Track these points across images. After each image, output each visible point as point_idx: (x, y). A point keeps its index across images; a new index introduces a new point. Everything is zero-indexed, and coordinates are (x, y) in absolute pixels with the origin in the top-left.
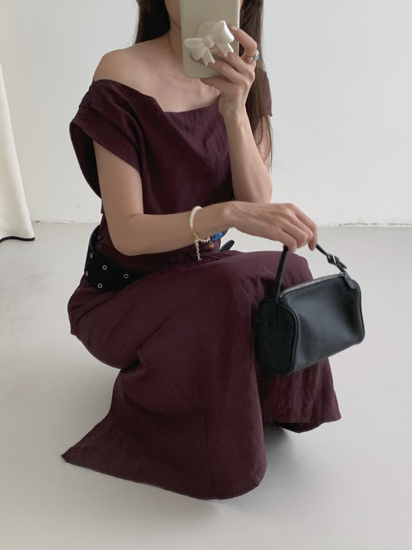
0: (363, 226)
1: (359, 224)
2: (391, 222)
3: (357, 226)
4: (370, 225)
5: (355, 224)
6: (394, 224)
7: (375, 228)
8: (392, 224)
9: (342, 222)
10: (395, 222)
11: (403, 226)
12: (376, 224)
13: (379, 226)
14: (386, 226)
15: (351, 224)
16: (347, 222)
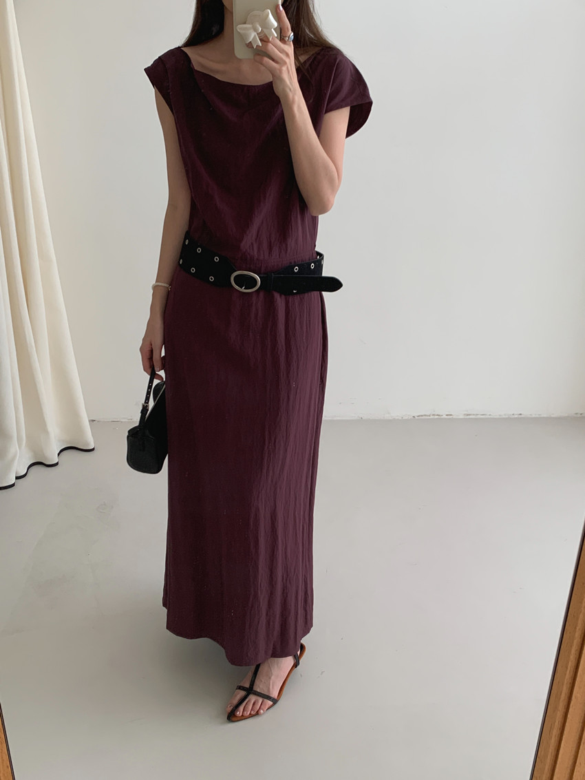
0: (437, 417)
1: (434, 415)
2: (466, 413)
3: (432, 417)
4: (445, 416)
5: (430, 416)
6: (469, 415)
7: (450, 420)
8: (468, 415)
9: (416, 415)
10: (470, 413)
11: (478, 416)
12: (451, 415)
13: (454, 417)
14: (462, 417)
15: (425, 415)
16: (420, 414)
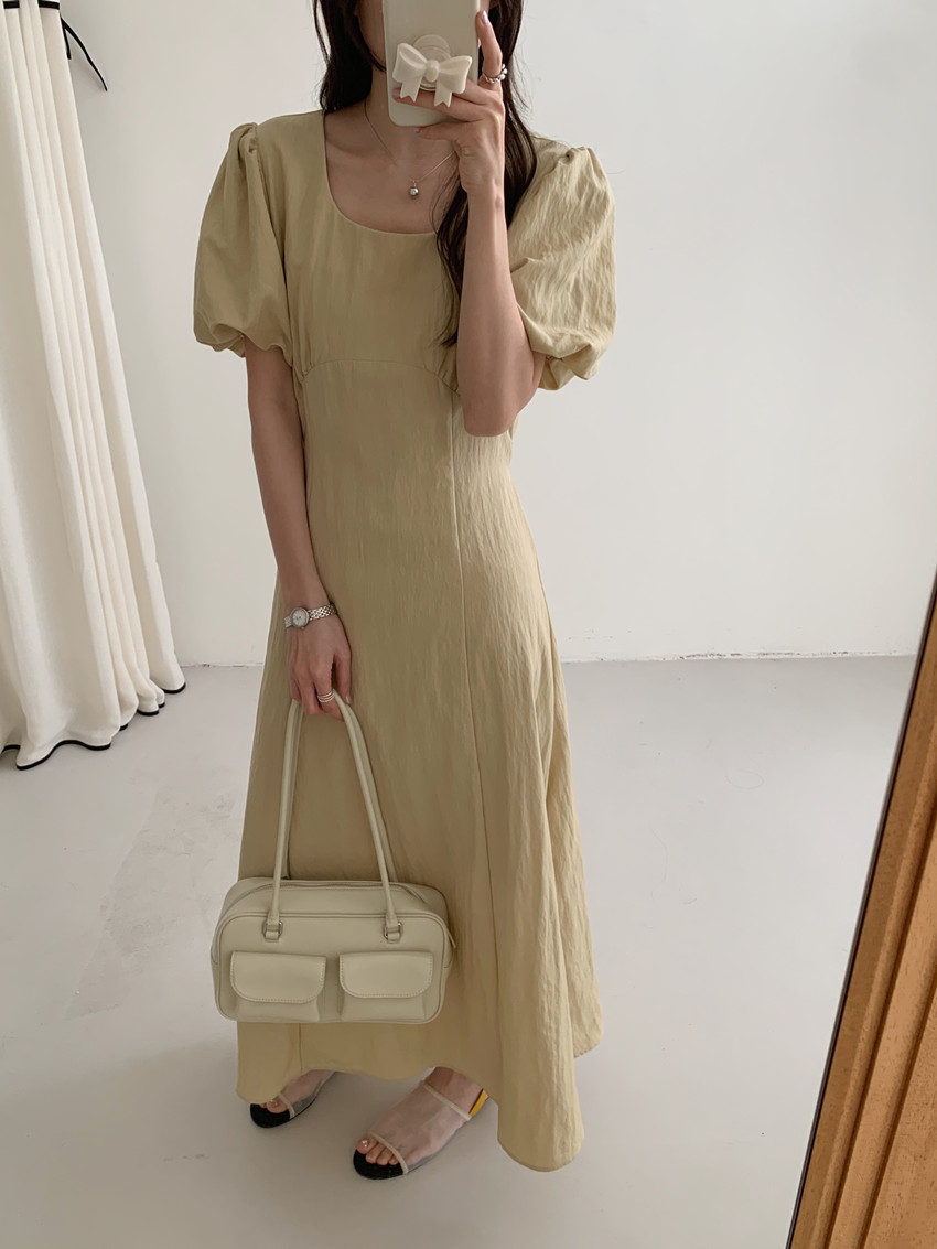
0: (715, 657)
1: (712, 654)
2: (762, 651)
3: (709, 658)
4: (729, 656)
5: (706, 656)
6: (767, 654)
7: (738, 662)
8: (764, 654)
9: (684, 654)
10: (769, 651)
11: (782, 656)
12: (738, 654)
13: (744, 657)
14: (755, 657)
15: (699, 655)
16: (692, 653)
